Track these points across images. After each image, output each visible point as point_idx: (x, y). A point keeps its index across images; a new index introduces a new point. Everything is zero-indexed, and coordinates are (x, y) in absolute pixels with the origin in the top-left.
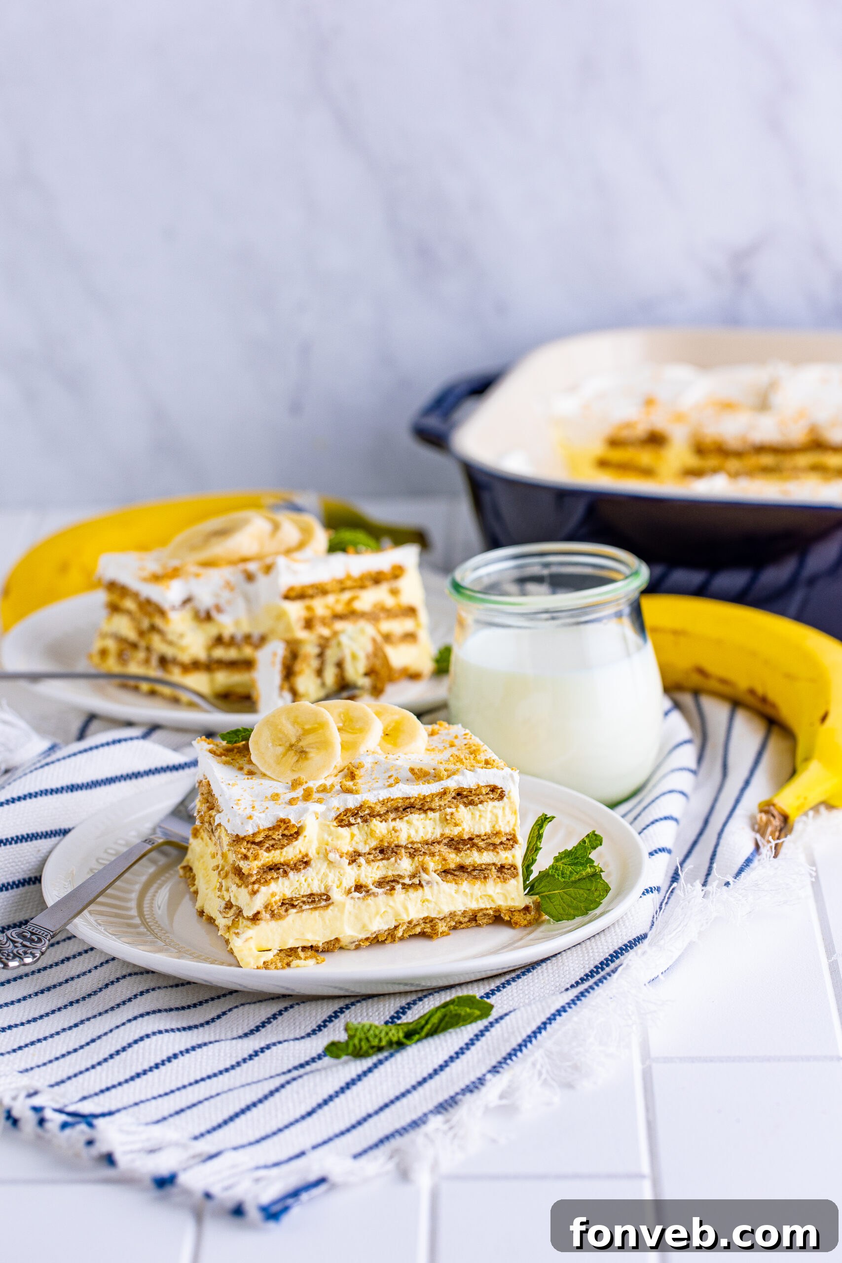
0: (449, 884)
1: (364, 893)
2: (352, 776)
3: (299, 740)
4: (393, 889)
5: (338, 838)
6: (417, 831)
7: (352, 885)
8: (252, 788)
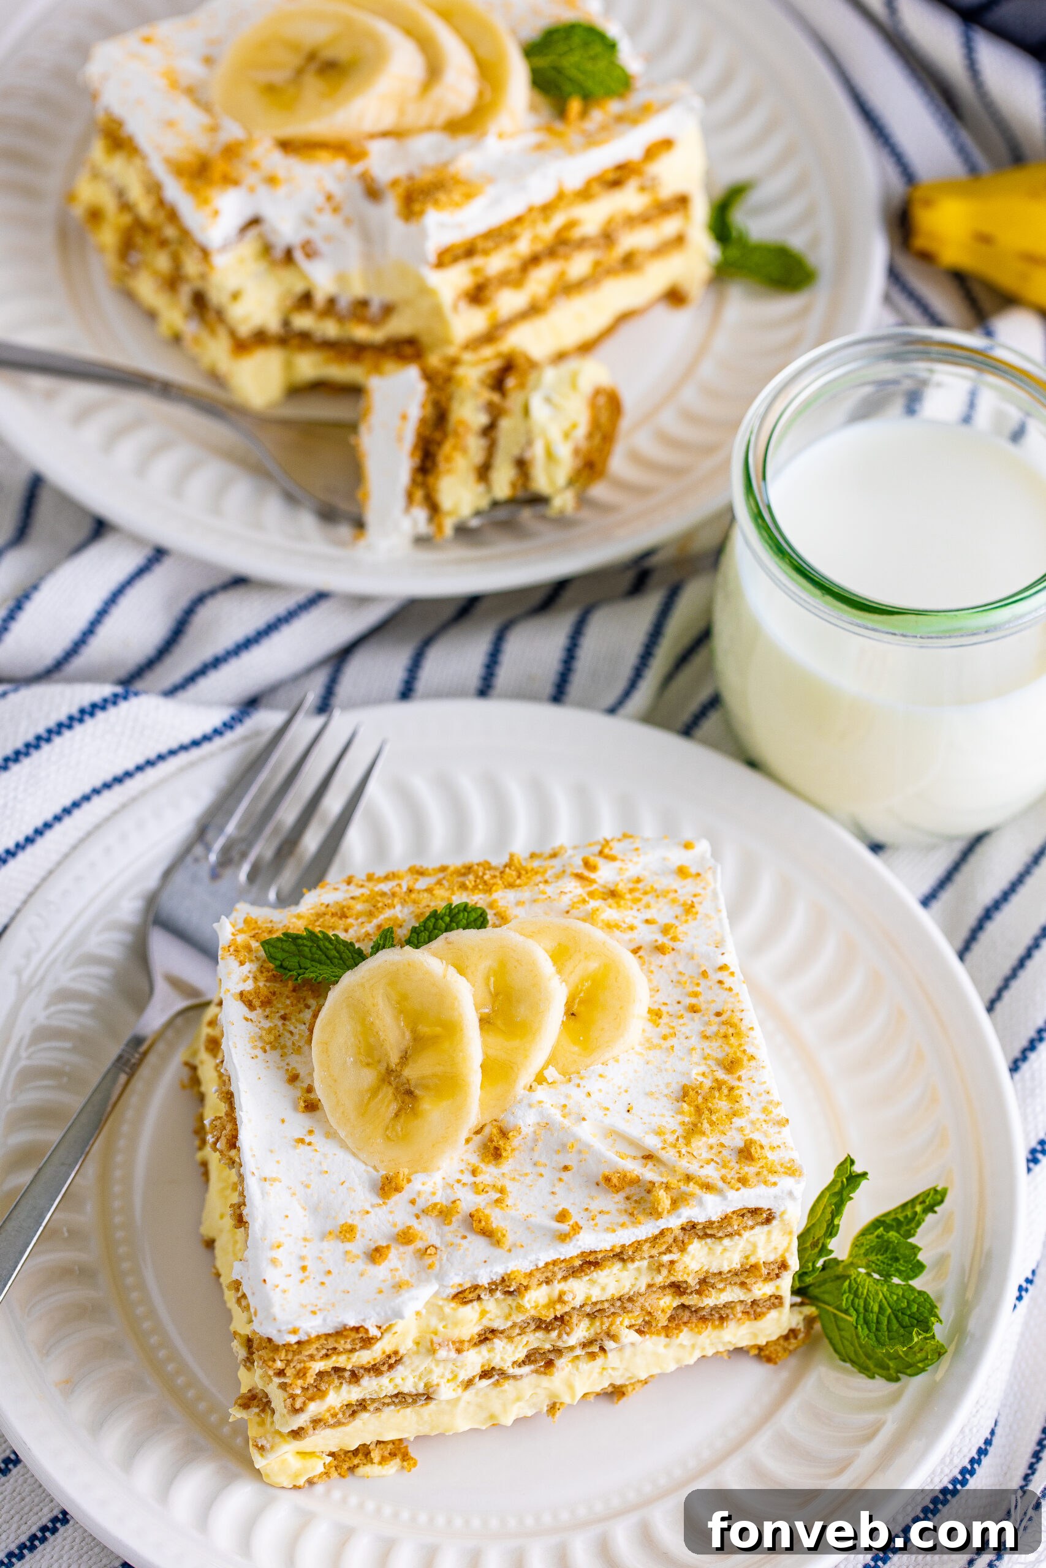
0: (654, 1337)
1: (496, 1377)
2: (495, 1154)
3: (405, 1058)
4: (550, 1364)
5: (456, 1324)
6: (603, 1289)
7: (475, 1374)
8: (307, 1186)
